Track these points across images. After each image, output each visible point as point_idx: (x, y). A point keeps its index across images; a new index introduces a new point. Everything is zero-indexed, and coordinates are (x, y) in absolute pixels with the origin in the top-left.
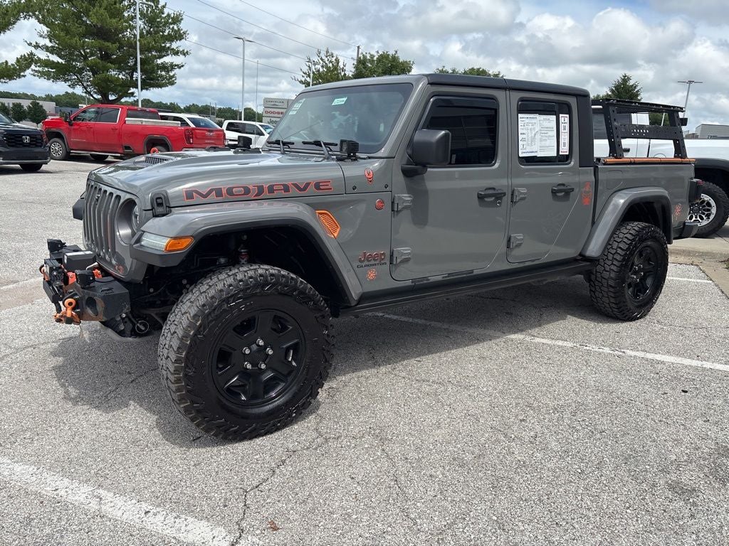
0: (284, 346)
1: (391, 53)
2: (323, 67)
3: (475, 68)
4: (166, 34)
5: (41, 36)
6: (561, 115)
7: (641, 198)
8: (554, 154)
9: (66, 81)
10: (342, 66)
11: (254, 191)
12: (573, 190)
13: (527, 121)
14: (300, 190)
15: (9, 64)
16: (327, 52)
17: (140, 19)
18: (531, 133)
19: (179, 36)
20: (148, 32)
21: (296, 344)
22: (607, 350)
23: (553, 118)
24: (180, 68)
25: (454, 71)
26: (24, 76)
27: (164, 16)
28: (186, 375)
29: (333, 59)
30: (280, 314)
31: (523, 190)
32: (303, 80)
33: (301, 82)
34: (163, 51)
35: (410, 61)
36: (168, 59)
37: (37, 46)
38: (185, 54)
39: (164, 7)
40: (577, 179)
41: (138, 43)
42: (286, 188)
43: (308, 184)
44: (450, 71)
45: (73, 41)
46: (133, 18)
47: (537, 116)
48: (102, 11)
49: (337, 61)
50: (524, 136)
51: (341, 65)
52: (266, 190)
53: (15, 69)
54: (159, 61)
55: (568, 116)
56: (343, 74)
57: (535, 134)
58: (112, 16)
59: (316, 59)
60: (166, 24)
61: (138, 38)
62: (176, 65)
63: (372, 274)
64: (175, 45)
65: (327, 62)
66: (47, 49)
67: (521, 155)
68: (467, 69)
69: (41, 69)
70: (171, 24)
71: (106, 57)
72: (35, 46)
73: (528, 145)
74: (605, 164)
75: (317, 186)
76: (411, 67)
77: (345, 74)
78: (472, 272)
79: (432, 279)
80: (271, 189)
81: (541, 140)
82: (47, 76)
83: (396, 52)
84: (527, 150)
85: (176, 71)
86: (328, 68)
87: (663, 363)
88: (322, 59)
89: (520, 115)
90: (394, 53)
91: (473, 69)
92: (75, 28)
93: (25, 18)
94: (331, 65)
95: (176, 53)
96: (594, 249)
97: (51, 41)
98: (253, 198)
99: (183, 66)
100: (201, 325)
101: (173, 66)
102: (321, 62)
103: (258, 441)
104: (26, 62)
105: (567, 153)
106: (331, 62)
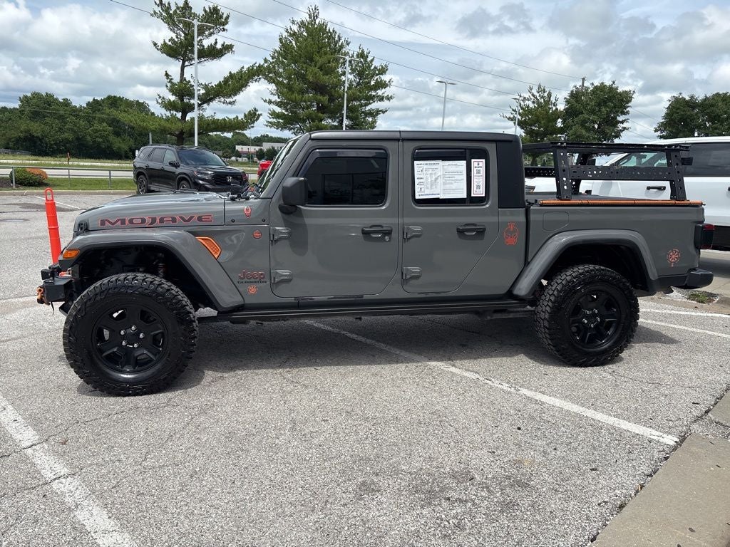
0: (152, 333)
1: (608, 83)
2: (533, 102)
3: (721, 93)
4: (372, 83)
5: (272, 94)
6: (473, 160)
7: (584, 241)
8: (464, 195)
9: (290, 129)
10: (554, 101)
11: (149, 221)
12: (484, 230)
13: (425, 166)
14: (185, 221)
15: (240, 118)
16: (540, 87)
17: (350, 73)
18: (431, 177)
19: (383, 85)
20: (358, 84)
21: (162, 333)
22: (505, 386)
23: (464, 163)
24: (384, 113)
25: (692, 97)
26: (253, 127)
27: (372, 68)
28: (69, 341)
29: (546, 94)
30: (145, 309)
31: (418, 228)
32: (512, 116)
33: (509, 119)
34: (370, 99)
35: (630, 91)
36: (375, 106)
37: (270, 102)
38: (389, 98)
39: (372, 60)
40: (495, 219)
41: (346, 95)
42: (174, 220)
43: (191, 218)
44: (687, 98)
45: (293, 97)
46: (344, 74)
47: (440, 162)
48: (316, 70)
49: (550, 95)
50: (422, 180)
51: (553, 99)
52: (158, 220)
53: (243, 122)
54: (368, 108)
55: (484, 160)
56: (554, 108)
57: (436, 179)
58: (326, 73)
59: (527, 95)
60: (373, 76)
61: (346, 90)
62: (381, 111)
63: (252, 289)
64: (380, 92)
65: (538, 98)
66: (277, 104)
67: (417, 197)
68: (709, 95)
69: (274, 120)
70: (377, 75)
71: (322, 109)
72: (268, 103)
73: (427, 188)
74: (542, 205)
75: (200, 219)
76: (631, 98)
77: (557, 109)
78: (362, 297)
79: (317, 299)
80: (162, 220)
81: (444, 184)
82: (277, 126)
83: (614, 82)
84: (426, 193)
85: (381, 116)
86: (539, 104)
87: (542, 403)
88: (533, 95)
89: (416, 162)
90: (611, 83)
91: (718, 94)
92: (297, 84)
93: (256, 80)
94: (542, 100)
95: (381, 99)
96: (523, 288)
97: (279, 98)
98: (147, 226)
99: (386, 111)
100: (80, 309)
101: (378, 112)
102: (532, 97)
103: (126, 398)
104: (253, 116)
105: (484, 195)
106: (542, 97)
